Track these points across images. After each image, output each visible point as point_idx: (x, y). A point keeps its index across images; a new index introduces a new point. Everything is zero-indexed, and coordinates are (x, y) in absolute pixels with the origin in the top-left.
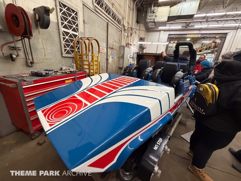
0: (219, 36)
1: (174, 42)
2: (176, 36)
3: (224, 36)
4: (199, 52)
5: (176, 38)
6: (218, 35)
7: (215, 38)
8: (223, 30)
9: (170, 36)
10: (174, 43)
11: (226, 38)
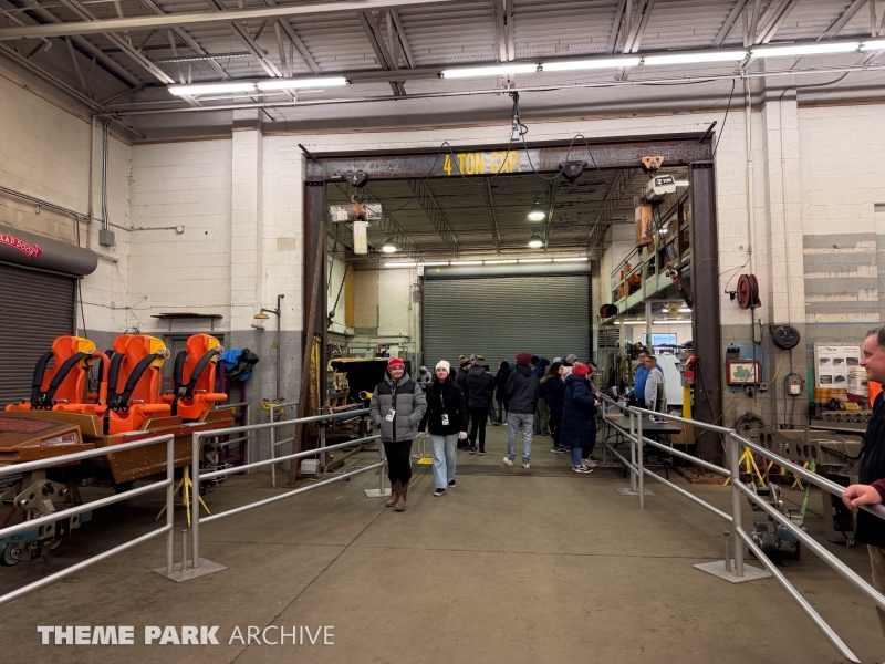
0: (661, 159)
1: (355, 209)
2: (368, 167)
3: (695, 153)
4: (631, 293)
5: (366, 181)
6: (653, 148)
7: (644, 167)
8: (676, 111)
9: (318, 170)
10: (361, 218)
11: (711, 166)
